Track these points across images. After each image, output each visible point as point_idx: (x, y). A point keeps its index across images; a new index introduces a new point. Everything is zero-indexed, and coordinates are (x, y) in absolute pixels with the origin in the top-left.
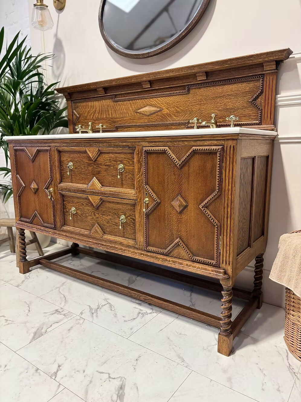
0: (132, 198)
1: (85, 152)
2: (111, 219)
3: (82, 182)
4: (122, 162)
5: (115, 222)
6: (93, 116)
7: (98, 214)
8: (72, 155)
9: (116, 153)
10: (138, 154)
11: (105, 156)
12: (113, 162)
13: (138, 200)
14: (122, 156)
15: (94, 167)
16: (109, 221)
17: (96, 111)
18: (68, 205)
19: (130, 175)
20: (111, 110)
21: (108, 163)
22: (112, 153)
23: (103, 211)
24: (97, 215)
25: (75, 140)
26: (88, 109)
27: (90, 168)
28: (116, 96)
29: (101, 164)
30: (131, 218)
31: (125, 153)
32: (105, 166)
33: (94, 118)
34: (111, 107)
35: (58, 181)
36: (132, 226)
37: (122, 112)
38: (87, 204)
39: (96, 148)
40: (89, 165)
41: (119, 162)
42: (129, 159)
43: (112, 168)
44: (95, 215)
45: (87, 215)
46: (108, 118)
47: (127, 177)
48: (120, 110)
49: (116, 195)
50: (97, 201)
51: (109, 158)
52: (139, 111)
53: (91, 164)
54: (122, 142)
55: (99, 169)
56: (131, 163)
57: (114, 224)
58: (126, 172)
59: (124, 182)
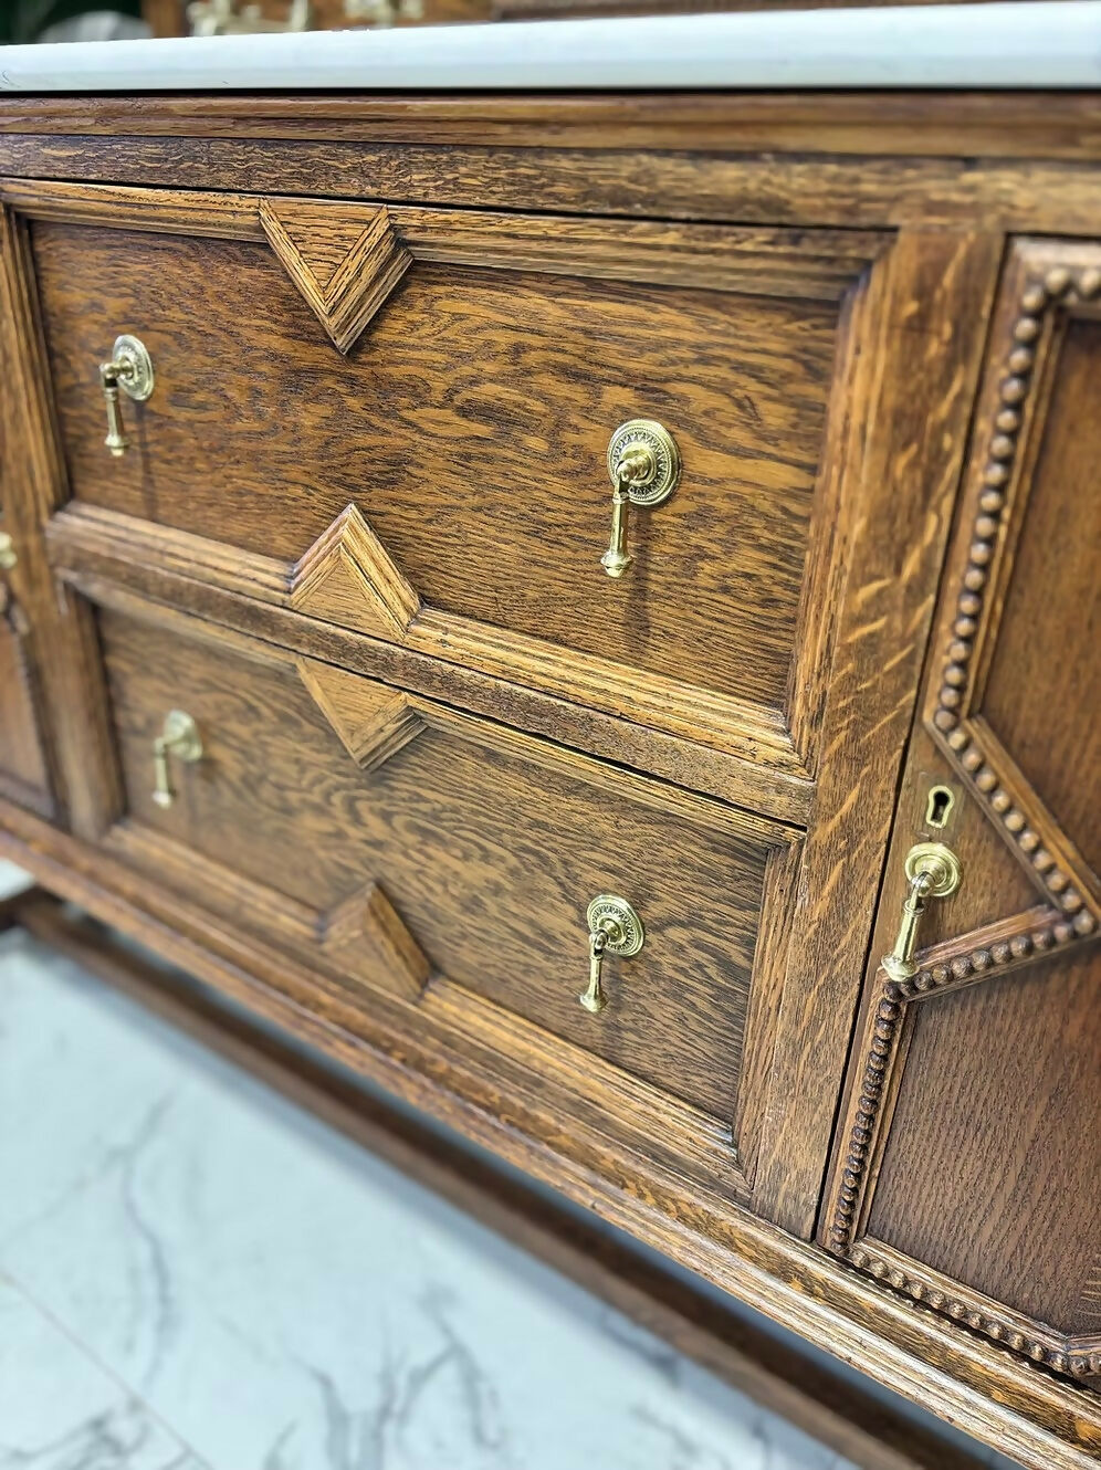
0: (745, 794)
1: (256, 248)
2: (497, 890)
3: (237, 528)
4: (653, 395)
5: (531, 923)
7: (386, 817)
8: (137, 268)
9: (595, 286)
10: (918, 327)
11: (463, 307)
12: (546, 381)
13: (823, 832)
14: (672, 323)
15: (343, 410)
16: (476, 901)
18: (141, 694)
19: (748, 559)
21: (488, 391)
22: (551, 282)
23: (423, 807)
24: (377, 828)
25: (150, 113)
27: (309, 417)
29: (417, 392)
30: (699, 945)
31: (715, 298)
32: (463, 412)
35: (45, 488)
36: (702, 1005)
38: (284, 718)
39: (367, 211)
40: (297, 379)
41: (616, 396)
42: (755, 372)
43: (536, 443)
44: (357, 820)
45: (293, 797)
47: (707, 567)
49: (570, 719)
50: (371, 728)
51: (504, 339)
53: (315, 372)
55: (398, 440)
56: (775, 416)
57: (525, 939)
58: (702, 517)
59: (662, 614)
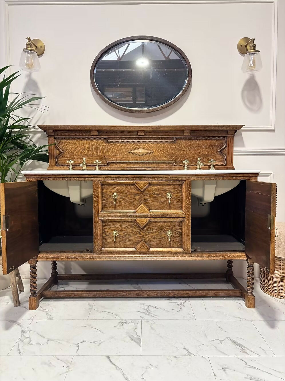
0: (180, 216)
1: (134, 185)
2: (157, 235)
3: (127, 208)
4: (170, 191)
5: (161, 237)
6: (82, 152)
7: (144, 232)
8: (117, 187)
9: (165, 185)
10: (188, 185)
11: (154, 187)
12: (161, 191)
13: (186, 218)
14: (171, 187)
15: (141, 196)
16: (155, 237)
17: (85, 148)
18: (108, 230)
19: (177, 200)
20: (103, 149)
21: (156, 193)
22: (161, 185)
23: (149, 230)
24: (143, 234)
26: (75, 146)
27: (138, 197)
28: (109, 138)
29: (149, 194)
30: (177, 232)
31: (173, 185)
32: (154, 194)
33: (82, 154)
34: (102, 146)
35: (100, 210)
36: (178, 237)
37: (115, 152)
38: (131, 226)
39: (147, 182)
40: (136, 194)
41: (167, 192)
42: (177, 189)
43: (160, 196)
44: (140, 234)
45: (132, 235)
46: (98, 155)
47: (175, 201)
48: (112, 149)
49: (166, 215)
50: (145, 223)
51: (157, 189)
52: (132, 152)
53: (139, 194)
54: (173, 177)
55: (147, 197)
56: (178, 191)
57: (160, 239)
58: (174, 198)
59: (171, 206)
